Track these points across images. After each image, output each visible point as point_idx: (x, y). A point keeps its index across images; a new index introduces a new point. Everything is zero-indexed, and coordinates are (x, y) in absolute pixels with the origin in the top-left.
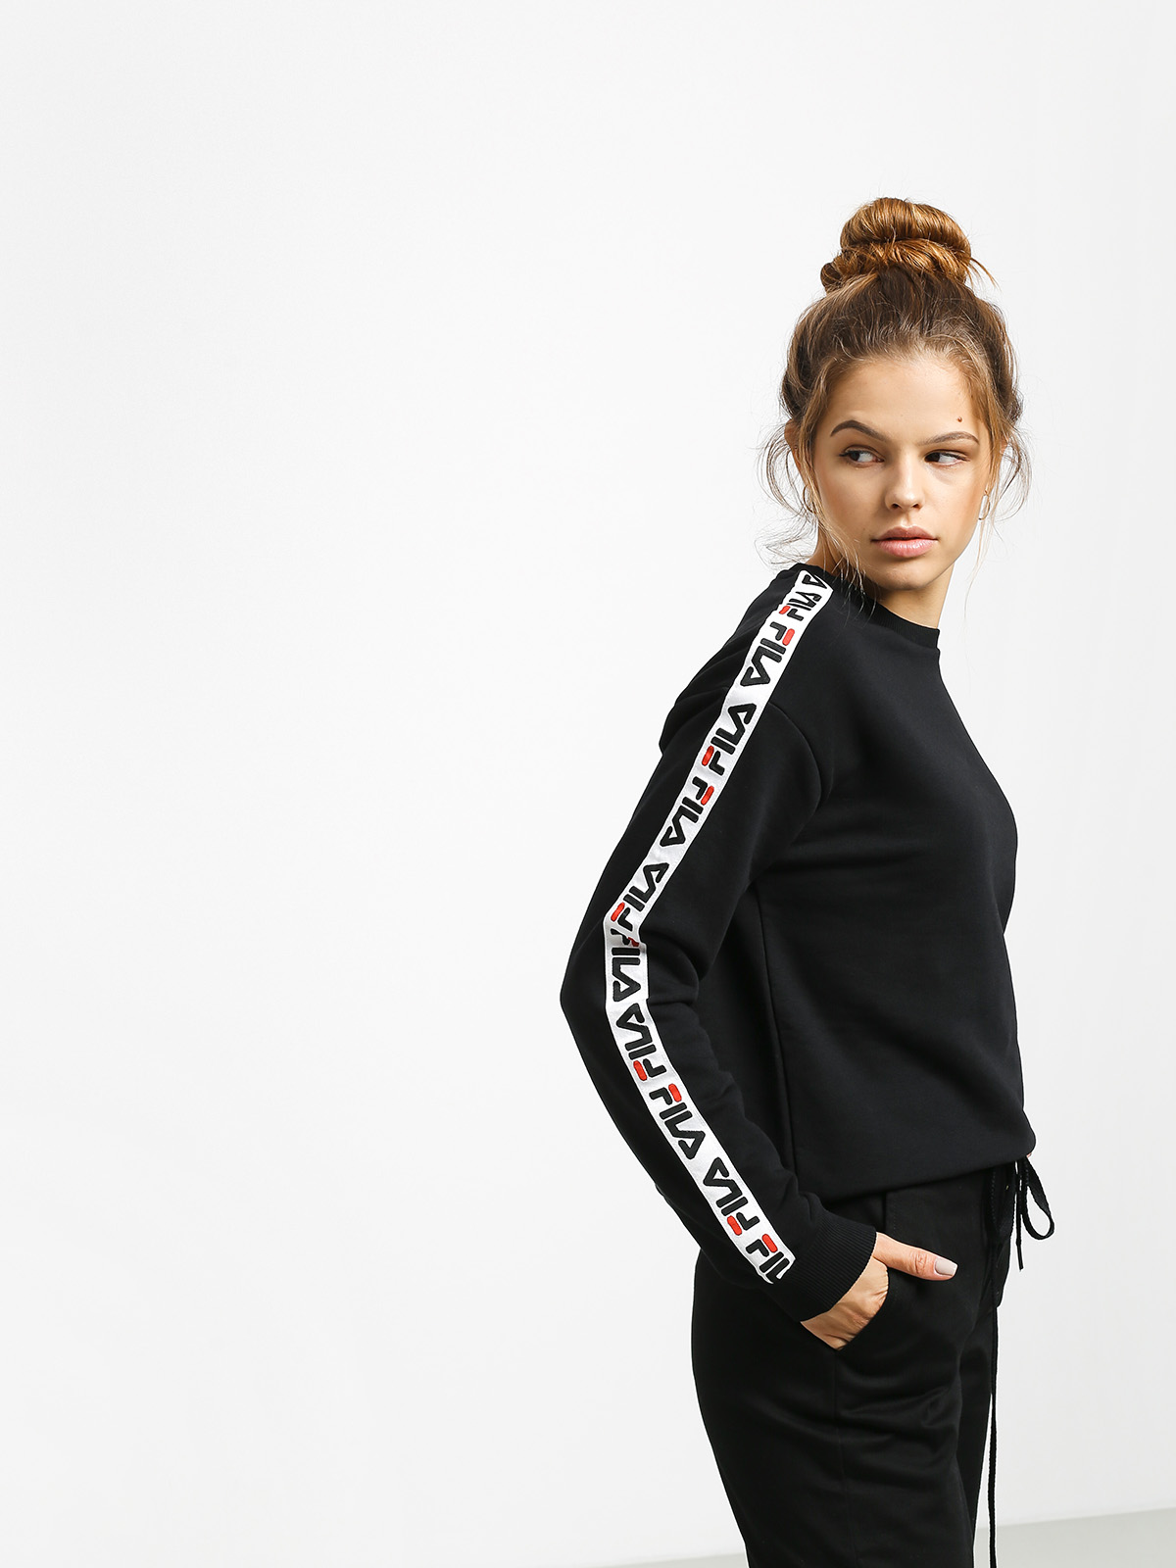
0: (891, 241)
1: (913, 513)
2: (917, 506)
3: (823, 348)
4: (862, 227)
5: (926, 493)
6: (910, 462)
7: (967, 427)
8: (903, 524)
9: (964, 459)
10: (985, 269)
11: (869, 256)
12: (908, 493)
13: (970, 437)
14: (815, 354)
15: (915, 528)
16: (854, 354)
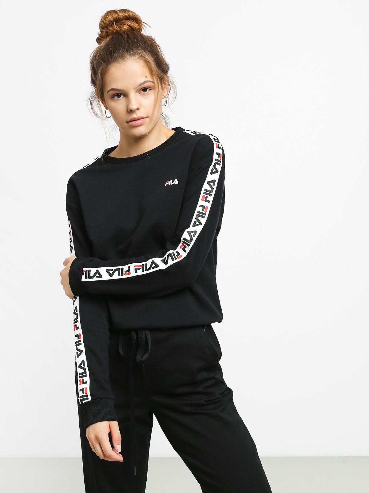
0: (114, 24)
1: (138, 112)
2: (138, 109)
3: (99, 65)
4: (104, 22)
5: (140, 104)
6: (133, 95)
7: (149, 78)
8: (135, 116)
9: (151, 90)
10: (147, 25)
11: (109, 31)
12: (134, 106)
13: (150, 81)
14: (97, 67)
15: (139, 117)
16: (107, 65)
